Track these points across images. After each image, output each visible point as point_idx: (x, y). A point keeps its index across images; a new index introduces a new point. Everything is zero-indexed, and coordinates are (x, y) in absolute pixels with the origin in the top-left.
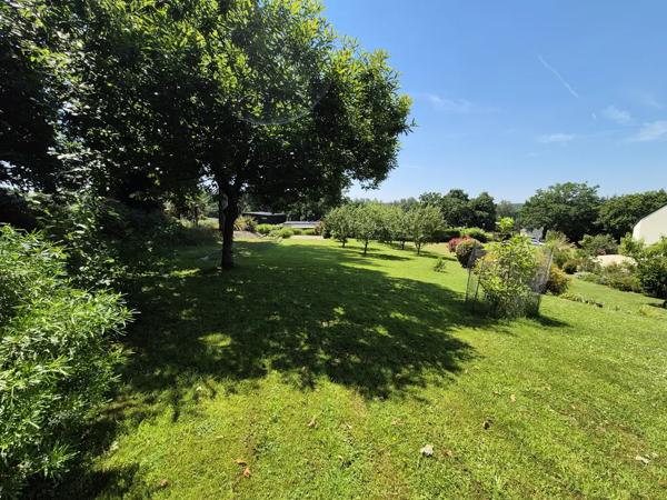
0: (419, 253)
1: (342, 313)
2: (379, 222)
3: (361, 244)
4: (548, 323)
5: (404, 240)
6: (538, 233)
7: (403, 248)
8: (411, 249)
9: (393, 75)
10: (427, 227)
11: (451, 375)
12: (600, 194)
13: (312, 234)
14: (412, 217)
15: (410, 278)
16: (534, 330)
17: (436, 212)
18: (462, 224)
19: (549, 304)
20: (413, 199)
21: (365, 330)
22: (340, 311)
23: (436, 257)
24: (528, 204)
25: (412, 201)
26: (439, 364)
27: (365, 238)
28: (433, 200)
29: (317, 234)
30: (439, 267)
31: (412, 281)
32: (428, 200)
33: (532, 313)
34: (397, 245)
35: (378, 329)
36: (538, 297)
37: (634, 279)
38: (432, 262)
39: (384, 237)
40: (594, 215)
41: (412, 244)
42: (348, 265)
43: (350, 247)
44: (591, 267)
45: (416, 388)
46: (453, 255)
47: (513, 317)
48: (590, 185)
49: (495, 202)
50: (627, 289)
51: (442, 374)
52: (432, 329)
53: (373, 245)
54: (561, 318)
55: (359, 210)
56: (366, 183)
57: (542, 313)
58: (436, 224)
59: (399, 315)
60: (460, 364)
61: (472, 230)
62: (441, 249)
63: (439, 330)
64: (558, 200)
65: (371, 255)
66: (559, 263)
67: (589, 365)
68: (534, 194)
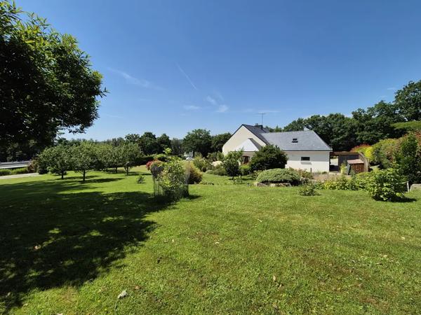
0: (128, 174)
1: (57, 232)
2: (93, 156)
3: (80, 174)
4: (193, 197)
5: (117, 167)
6: (191, 154)
7: (116, 172)
8: (123, 172)
9: (84, 55)
10: (131, 156)
11: (141, 243)
12: (211, 134)
13: (25, 172)
14: (120, 151)
15: (120, 191)
16: (186, 203)
17: (136, 147)
18: (154, 153)
19: (193, 189)
20: (121, 138)
21: (79, 238)
22: (56, 231)
23: (138, 175)
24: (185, 139)
25: (121, 140)
26: (135, 239)
27: (82, 169)
28: (135, 139)
29: (31, 172)
30: (140, 181)
31: (122, 193)
32: (132, 139)
33: (186, 195)
34: (111, 171)
35: (91, 233)
36: (187, 187)
37: (224, 170)
38: (136, 178)
39: (99, 166)
40: (210, 144)
41: (123, 169)
42: (66, 192)
43: (69, 178)
44: (211, 167)
45: (119, 260)
46: (149, 172)
47: (178, 200)
48: (207, 130)
49: (170, 139)
50: (223, 175)
51: (136, 245)
52: (133, 220)
53: (89, 173)
54: (198, 194)
55: (74, 148)
56: (73, 129)
57: (191, 194)
58: (136, 153)
59: (110, 218)
60: (148, 234)
61: (159, 156)
62: (142, 169)
63: (137, 219)
64: (197, 137)
65: (90, 181)
66: (200, 167)
67: (205, 212)
68: (187, 134)
